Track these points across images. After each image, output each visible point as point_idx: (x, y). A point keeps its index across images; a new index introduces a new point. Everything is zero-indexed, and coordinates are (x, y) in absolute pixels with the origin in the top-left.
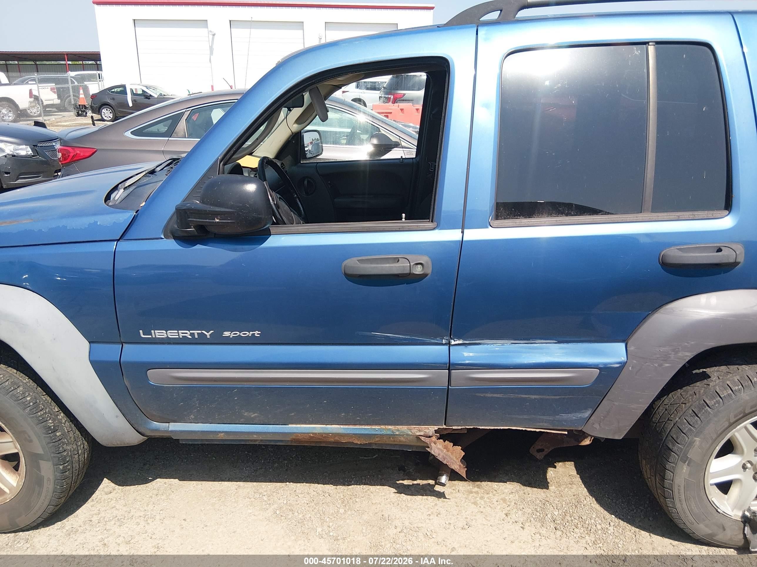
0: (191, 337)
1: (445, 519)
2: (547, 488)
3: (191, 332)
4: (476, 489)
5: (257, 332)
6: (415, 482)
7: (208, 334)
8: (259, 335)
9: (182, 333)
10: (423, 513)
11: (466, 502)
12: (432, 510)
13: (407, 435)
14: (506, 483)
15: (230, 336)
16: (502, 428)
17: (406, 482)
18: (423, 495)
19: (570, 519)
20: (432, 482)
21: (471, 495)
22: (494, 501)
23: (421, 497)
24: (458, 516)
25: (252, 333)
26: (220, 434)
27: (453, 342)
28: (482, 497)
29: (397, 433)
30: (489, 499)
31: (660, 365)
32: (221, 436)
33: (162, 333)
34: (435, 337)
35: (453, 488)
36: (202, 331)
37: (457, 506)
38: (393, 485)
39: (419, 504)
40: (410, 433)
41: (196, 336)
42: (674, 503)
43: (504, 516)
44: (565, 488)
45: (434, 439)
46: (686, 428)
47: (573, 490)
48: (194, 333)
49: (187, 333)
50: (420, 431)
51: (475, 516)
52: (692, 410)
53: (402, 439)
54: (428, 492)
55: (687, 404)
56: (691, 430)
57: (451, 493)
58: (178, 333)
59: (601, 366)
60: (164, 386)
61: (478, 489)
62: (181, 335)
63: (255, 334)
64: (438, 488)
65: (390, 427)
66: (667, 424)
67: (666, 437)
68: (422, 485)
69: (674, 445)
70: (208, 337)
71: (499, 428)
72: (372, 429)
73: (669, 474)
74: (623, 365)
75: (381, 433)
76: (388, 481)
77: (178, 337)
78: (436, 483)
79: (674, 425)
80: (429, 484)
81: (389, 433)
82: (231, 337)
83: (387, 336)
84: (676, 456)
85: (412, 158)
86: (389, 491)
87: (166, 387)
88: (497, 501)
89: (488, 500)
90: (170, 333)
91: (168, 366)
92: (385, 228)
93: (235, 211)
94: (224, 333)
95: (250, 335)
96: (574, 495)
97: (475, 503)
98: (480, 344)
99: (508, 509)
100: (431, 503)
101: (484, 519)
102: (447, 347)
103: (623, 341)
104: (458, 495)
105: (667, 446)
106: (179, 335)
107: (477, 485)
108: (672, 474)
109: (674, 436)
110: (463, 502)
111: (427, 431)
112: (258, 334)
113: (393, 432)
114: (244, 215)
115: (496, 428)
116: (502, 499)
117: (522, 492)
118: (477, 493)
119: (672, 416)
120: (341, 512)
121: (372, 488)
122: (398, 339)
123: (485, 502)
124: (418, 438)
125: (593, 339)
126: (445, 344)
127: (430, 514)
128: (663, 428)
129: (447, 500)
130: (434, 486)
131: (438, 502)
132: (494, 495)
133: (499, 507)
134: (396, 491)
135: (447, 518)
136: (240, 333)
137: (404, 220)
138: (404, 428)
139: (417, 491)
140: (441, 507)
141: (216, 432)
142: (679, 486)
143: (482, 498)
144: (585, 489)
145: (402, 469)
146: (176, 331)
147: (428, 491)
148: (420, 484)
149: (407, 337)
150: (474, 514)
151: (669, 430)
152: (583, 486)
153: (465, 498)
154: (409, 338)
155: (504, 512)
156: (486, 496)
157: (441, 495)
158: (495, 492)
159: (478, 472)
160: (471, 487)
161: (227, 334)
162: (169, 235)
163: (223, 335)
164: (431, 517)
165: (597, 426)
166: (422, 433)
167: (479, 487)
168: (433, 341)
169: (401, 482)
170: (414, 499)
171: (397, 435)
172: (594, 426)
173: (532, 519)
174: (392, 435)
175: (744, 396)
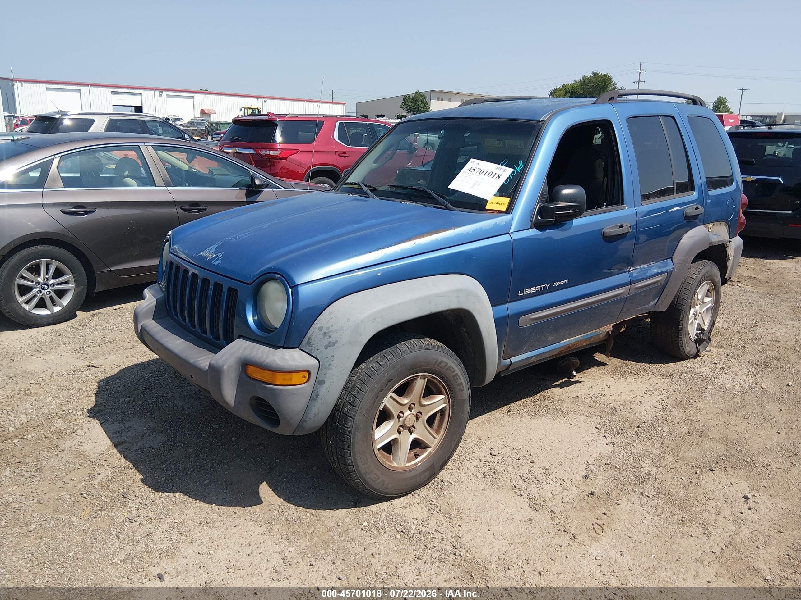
0: (540, 290)
2: (606, 364)
6: (560, 382)
9: (537, 288)
15: (556, 285)
17: (556, 383)
20: (566, 379)
24: (599, 385)
25: (565, 281)
27: (630, 270)
31: (685, 265)
32: (533, 360)
33: (529, 290)
36: (545, 285)
40: (605, 331)
41: (543, 289)
46: (685, 297)
48: (542, 287)
49: (539, 288)
50: (608, 328)
56: (687, 297)
57: (580, 379)
59: (667, 272)
62: (536, 290)
67: (676, 305)
68: (564, 381)
70: (547, 288)
74: (672, 269)
77: (534, 291)
79: (678, 298)
83: (612, 271)
87: (526, 328)
90: (532, 289)
91: (530, 312)
95: (564, 283)
102: (628, 273)
103: (671, 258)
104: (584, 379)
105: (679, 309)
109: (681, 303)
112: (567, 281)
122: (615, 272)
125: (664, 258)
126: (628, 271)
129: (582, 383)
130: (569, 380)
136: (560, 282)
138: (603, 329)
146: (535, 288)
147: (568, 384)
148: (562, 382)
149: (617, 270)
151: (676, 302)
157: (578, 382)
162: (533, 226)
163: (554, 285)
169: (554, 384)
172: (659, 306)
175: (700, 276)
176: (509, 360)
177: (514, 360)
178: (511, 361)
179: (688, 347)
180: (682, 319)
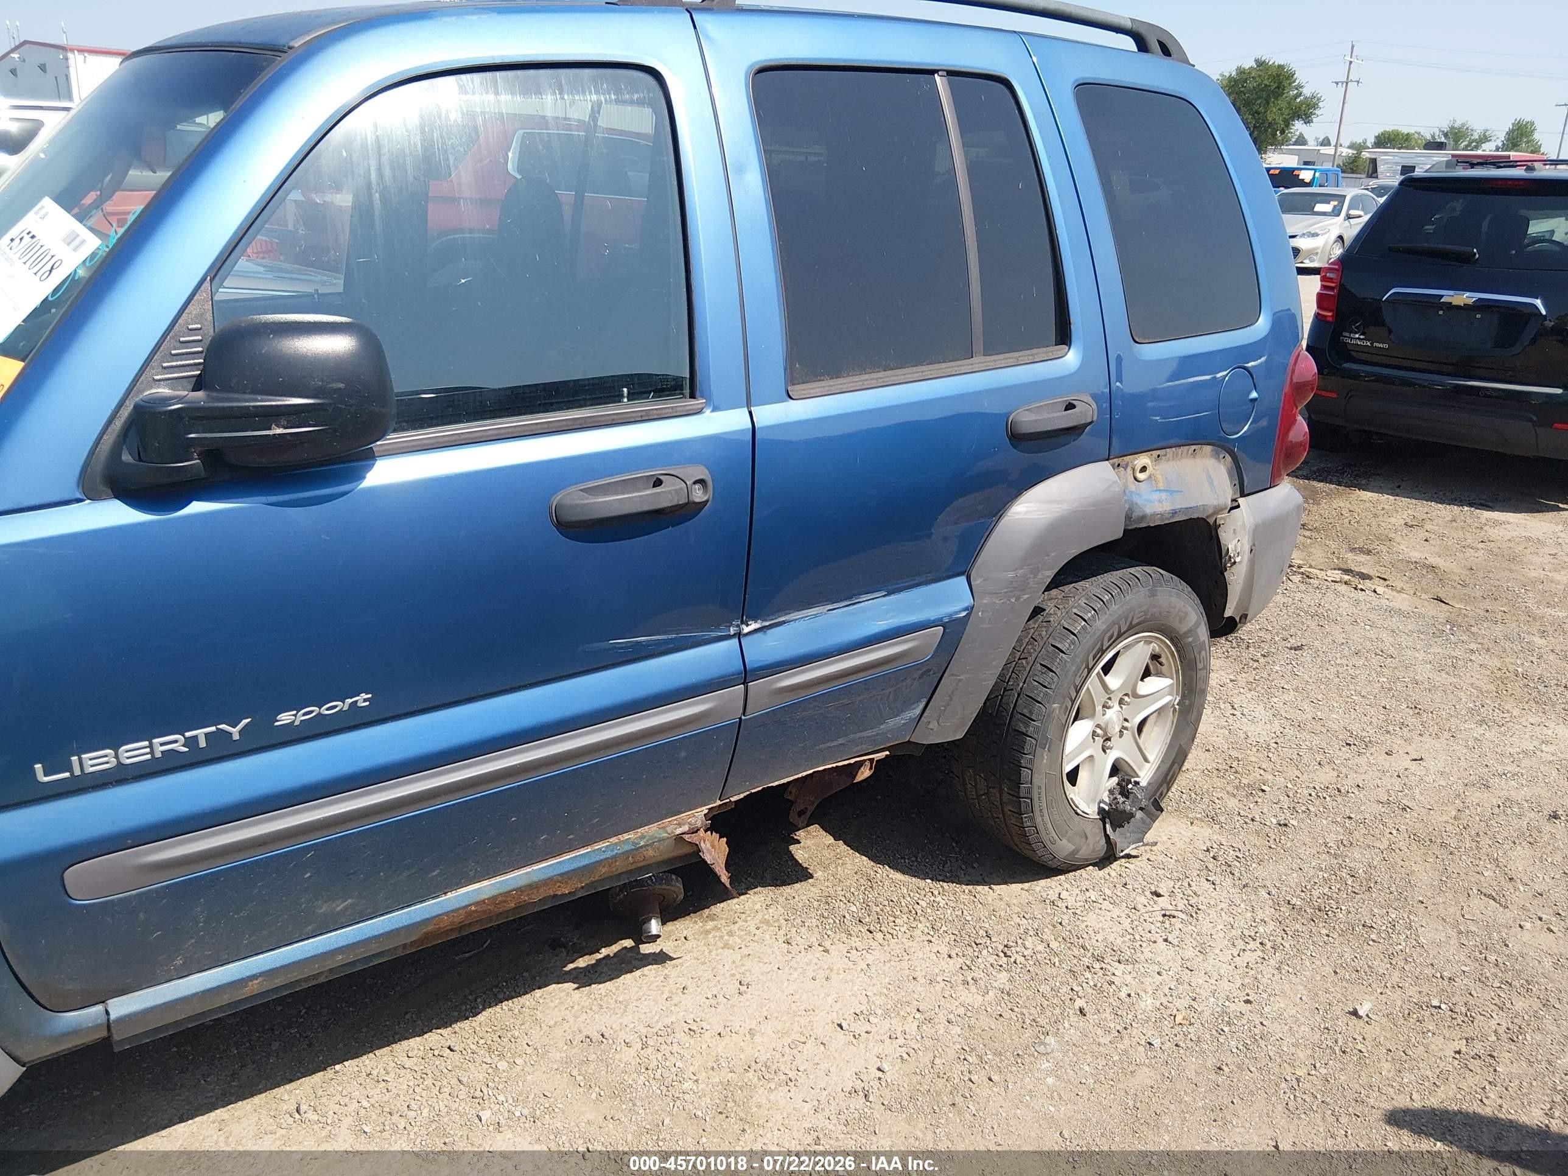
0: (187, 749)
1: (701, 993)
2: (811, 877)
3: (188, 734)
4: (710, 925)
5: (364, 696)
6: (598, 956)
7: (235, 731)
8: (367, 703)
9: (162, 744)
10: (656, 1001)
11: (710, 951)
12: (668, 989)
13: (659, 841)
14: (746, 893)
15: (294, 722)
16: (804, 774)
17: (582, 962)
18: (632, 972)
19: (878, 909)
20: (628, 943)
21: (710, 936)
22: (753, 929)
23: (629, 976)
24: (717, 978)
25: (349, 701)
26: (250, 983)
27: (746, 630)
28: (731, 931)
29: (642, 843)
30: (742, 930)
31: (1018, 599)
32: (254, 987)
33: (106, 756)
34: (717, 628)
35: (674, 937)
36: (219, 727)
37: (703, 963)
38: (562, 978)
39: (637, 989)
40: (665, 835)
41: (203, 743)
42: (1032, 819)
43: (786, 945)
44: (836, 867)
45: (702, 832)
46: (1040, 693)
47: (849, 866)
48: (196, 737)
49: (176, 741)
50: (680, 825)
51: (743, 965)
52: (1041, 664)
53: (650, 853)
54: (637, 963)
55: (1029, 659)
56: (1046, 694)
57: (675, 947)
58: (151, 746)
59: (946, 620)
60: (112, 901)
61: (715, 923)
62: (159, 750)
63: (356, 702)
64: (646, 949)
65: (626, 836)
66: (1005, 698)
67: (1011, 718)
68: (615, 954)
69: (1027, 726)
70: (236, 737)
71: (800, 776)
72: (594, 851)
73: (1025, 772)
74: (970, 609)
75: (614, 853)
76: (547, 976)
77: (149, 757)
78: (639, 941)
79: (1019, 695)
80: (626, 947)
81: (627, 848)
82: (297, 723)
83: (637, 642)
84: (1033, 740)
85: (339, 294)
86: (564, 991)
87: (121, 899)
88: (758, 928)
89: (742, 933)
90: (127, 751)
91: (129, 841)
92: (615, 417)
93: (331, 401)
94: (278, 717)
95: (346, 708)
96: (856, 873)
97: (726, 946)
98: (784, 622)
99: (782, 932)
100: (655, 977)
101: (761, 964)
102: (735, 641)
103: (962, 574)
104: (688, 945)
105: (1018, 731)
106: (152, 752)
107: (707, 917)
108: (1030, 772)
109: (1026, 712)
110: (706, 953)
111: (692, 820)
112: (365, 700)
113: (634, 843)
114: (352, 410)
115: (796, 777)
116: (761, 922)
117: (781, 900)
118: (718, 929)
119: (1010, 683)
120: (504, 1068)
121: (526, 1000)
122: (655, 645)
123: (740, 937)
124: (679, 838)
125: (930, 576)
126: (734, 636)
127: (668, 995)
128: (1000, 705)
129: (679, 960)
130: (635, 949)
131: (666, 971)
132: (746, 921)
133: (768, 936)
134: (576, 986)
135: (702, 990)
136: (320, 708)
137: (625, 400)
138: (652, 830)
139: (616, 969)
140: (679, 977)
141: (243, 979)
142: (1040, 788)
143: (731, 934)
144: (864, 858)
145: (556, 945)
146: (146, 743)
148: (609, 955)
149: (670, 637)
150: (738, 963)
151: (1012, 706)
152: (858, 854)
153: (704, 945)
154: (676, 638)
155: (781, 940)
156: (735, 927)
157: (661, 958)
158: (743, 916)
159: (691, 895)
160: (701, 924)
161: (285, 718)
162: (102, 487)
163: (277, 724)
164: (676, 1000)
165: (934, 725)
166: (686, 828)
167: (712, 918)
168: (714, 634)
169: (571, 966)
170: (621, 985)
171: (641, 847)
172: (931, 726)
173: (829, 932)
174: (632, 850)
175: (1100, 625)
176: (99, 1008)
177: (121, 1007)
178: (107, 1013)
179: (1065, 841)
180: (1031, 761)
